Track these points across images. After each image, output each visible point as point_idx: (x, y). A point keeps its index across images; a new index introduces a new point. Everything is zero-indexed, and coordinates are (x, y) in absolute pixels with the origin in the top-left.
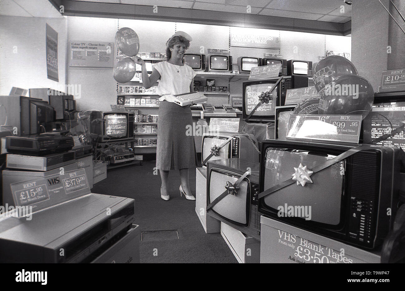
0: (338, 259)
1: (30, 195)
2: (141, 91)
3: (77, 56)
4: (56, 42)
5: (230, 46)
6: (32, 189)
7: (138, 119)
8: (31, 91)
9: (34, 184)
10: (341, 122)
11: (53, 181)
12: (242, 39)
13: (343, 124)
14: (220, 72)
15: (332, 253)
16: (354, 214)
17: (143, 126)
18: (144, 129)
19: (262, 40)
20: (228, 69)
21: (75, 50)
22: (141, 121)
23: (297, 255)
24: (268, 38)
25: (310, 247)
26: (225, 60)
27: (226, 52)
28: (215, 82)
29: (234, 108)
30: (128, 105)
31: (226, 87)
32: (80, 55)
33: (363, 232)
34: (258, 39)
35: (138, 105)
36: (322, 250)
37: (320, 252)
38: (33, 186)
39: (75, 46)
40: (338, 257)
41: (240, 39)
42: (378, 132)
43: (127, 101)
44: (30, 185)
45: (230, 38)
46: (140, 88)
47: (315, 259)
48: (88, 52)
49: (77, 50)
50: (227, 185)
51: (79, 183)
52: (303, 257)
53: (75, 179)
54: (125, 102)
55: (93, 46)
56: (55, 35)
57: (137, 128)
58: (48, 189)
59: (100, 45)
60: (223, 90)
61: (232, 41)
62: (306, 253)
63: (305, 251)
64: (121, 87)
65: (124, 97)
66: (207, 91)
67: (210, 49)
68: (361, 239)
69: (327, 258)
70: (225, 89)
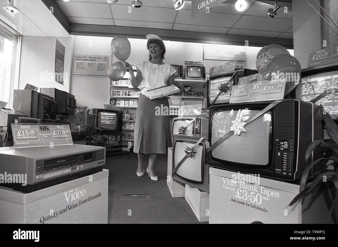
0: (268, 194)
1: (25, 134)
2: (129, 95)
3: (79, 66)
4: (63, 54)
5: (203, 59)
6: (27, 130)
7: (126, 117)
8: (41, 89)
9: (28, 127)
10: (270, 85)
11: (43, 128)
12: (214, 53)
13: (272, 87)
14: (195, 79)
15: (264, 190)
16: (279, 153)
17: (130, 123)
18: (131, 125)
19: (230, 54)
20: (202, 77)
21: (78, 61)
22: (129, 119)
23: (237, 197)
24: (235, 53)
25: (247, 188)
26: (199, 70)
27: (200, 64)
28: (191, 88)
29: (207, 109)
30: (119, 105)
31: (200, 92)
32: (81, 66)
33: (286, 167)
34: (227, 53)
35: (127, 106)
36: (256, 189)
37: (254, 191)
38: (28, 128)
39: (78, 58)
40: (268, 193)
41: (212, 54)
42: (307, 99)
43: (118, 103)
44: (25, 127)
45: (203, 53)
46: (129, 92)
47: (251, 198)
48: (88, 63)
49: (80, 62)
50: (186, 149)
51: (64, 134)
52: (242, 198)
53: (61, 130)
54: (116, 103)
55: (93, 59)
56: (63, 49)
57: (125, 125)
58: (39, 133)
59: (98, 58)
60: (198, 95)
61: (205, 55)
62: (244, 193)
63: (243, 192)
64: (113, 91)
65: (115, 99)
66: (185, 95)
67: (187, 61)
68: (285, 173)
69: (260, 195)
70: (199, 94)
